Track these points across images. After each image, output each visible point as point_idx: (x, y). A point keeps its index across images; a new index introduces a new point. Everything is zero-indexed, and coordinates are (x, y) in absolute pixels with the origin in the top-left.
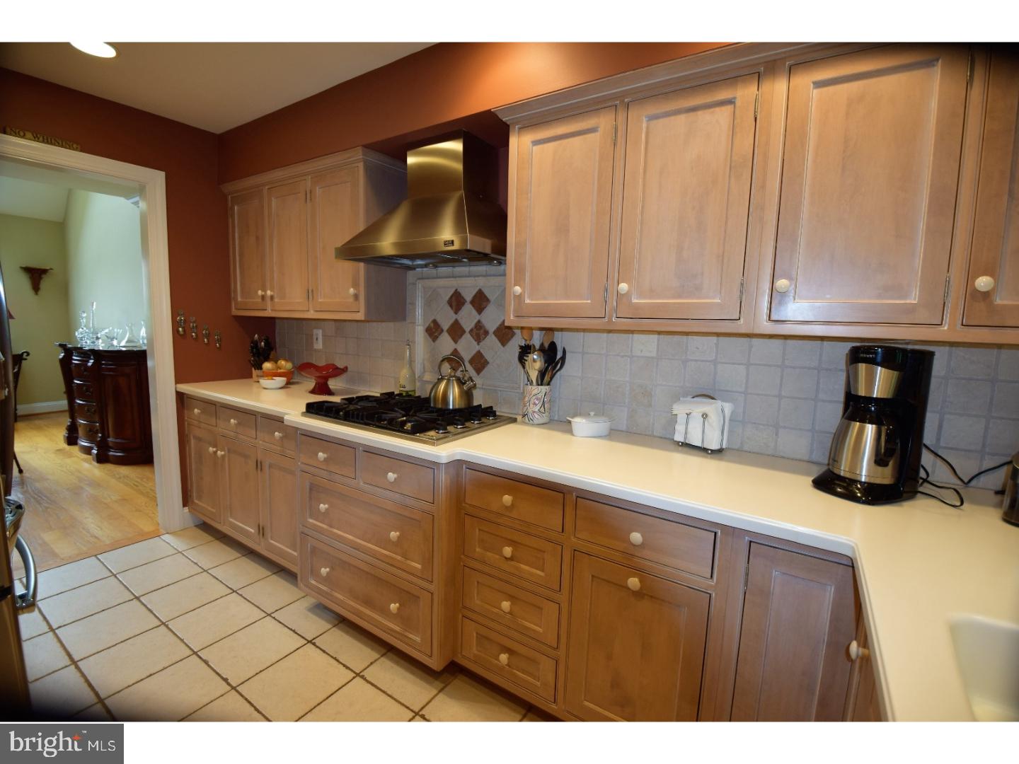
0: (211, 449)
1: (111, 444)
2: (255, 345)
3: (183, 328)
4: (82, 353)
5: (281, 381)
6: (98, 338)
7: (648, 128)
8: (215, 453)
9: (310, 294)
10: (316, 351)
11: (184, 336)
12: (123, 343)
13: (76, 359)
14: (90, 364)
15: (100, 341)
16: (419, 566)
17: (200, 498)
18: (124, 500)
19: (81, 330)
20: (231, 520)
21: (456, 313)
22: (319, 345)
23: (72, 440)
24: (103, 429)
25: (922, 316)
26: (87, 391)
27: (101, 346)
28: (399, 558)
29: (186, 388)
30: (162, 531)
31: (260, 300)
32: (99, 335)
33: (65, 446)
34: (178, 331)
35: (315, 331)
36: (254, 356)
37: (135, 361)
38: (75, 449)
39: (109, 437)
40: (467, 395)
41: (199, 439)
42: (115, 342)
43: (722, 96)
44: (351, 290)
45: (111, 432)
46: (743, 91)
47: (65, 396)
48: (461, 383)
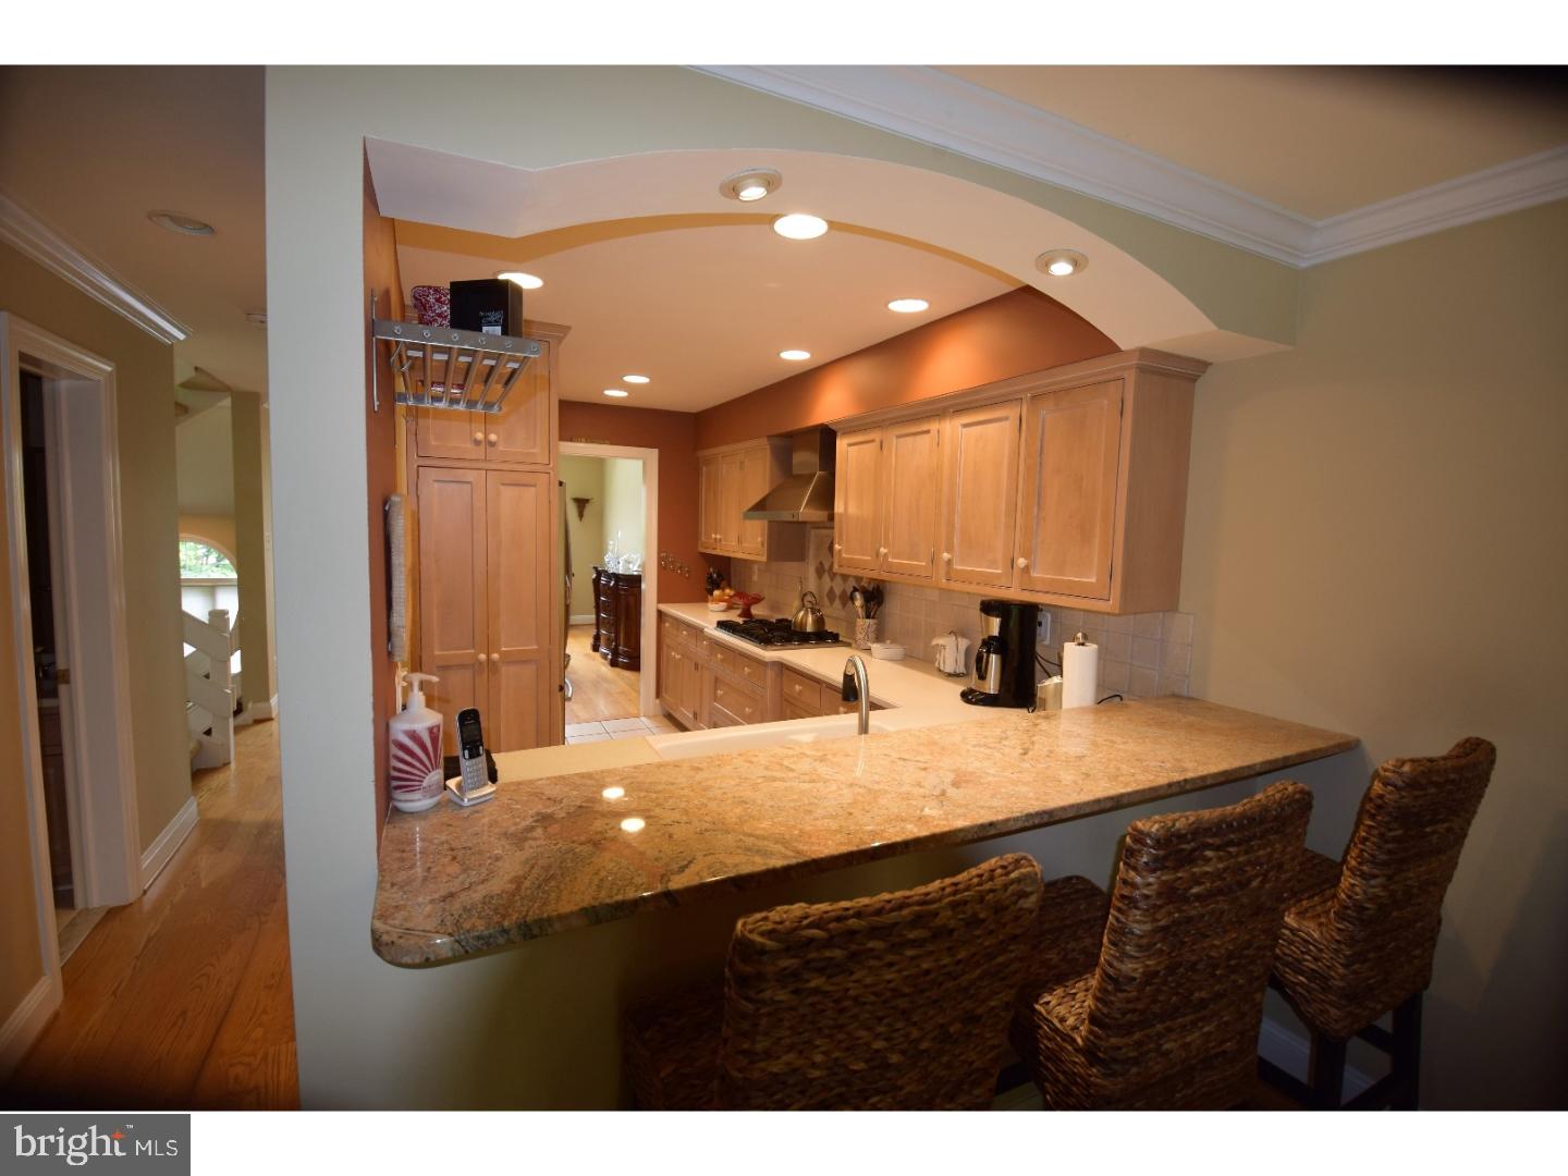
0: (673, 654)
1: (621, 652)
2: (711, 577)
3: (665, 562)
4: (608, 575)
5: (723, 605)
6: (619, 564)
8: (675, 656)
9: (740, 541)
10: (753, 583)
11: (665, 568)
12: (635, 568)
13: (603, 580)
14: (612, 584)
15: (620, 566)
17: (665, 692)
18: (622, 693)
19: (608, 556)
20: (680, 709)
22: (755, 578)
23: (596, 648)
24: (617, 639)
25: (1003, 581)
26: (608, 606)
27: (621, 571)
29: (665, 607)
30: (642, 715)
31: (713, 541)
32: (620, 561)
34: (661, 565)
35: (754, 566)
36: (709, 584)
37: (634, 582)
38: (597, 655)
39: (620, 645)
40: (820, 621)
41: (668, 646)
42: (631, 566)
43: (925, 428)
44: (759, 539)
45: (622, 643)
46: (934, 426)
47: (594, 610)
48: (813, 613)
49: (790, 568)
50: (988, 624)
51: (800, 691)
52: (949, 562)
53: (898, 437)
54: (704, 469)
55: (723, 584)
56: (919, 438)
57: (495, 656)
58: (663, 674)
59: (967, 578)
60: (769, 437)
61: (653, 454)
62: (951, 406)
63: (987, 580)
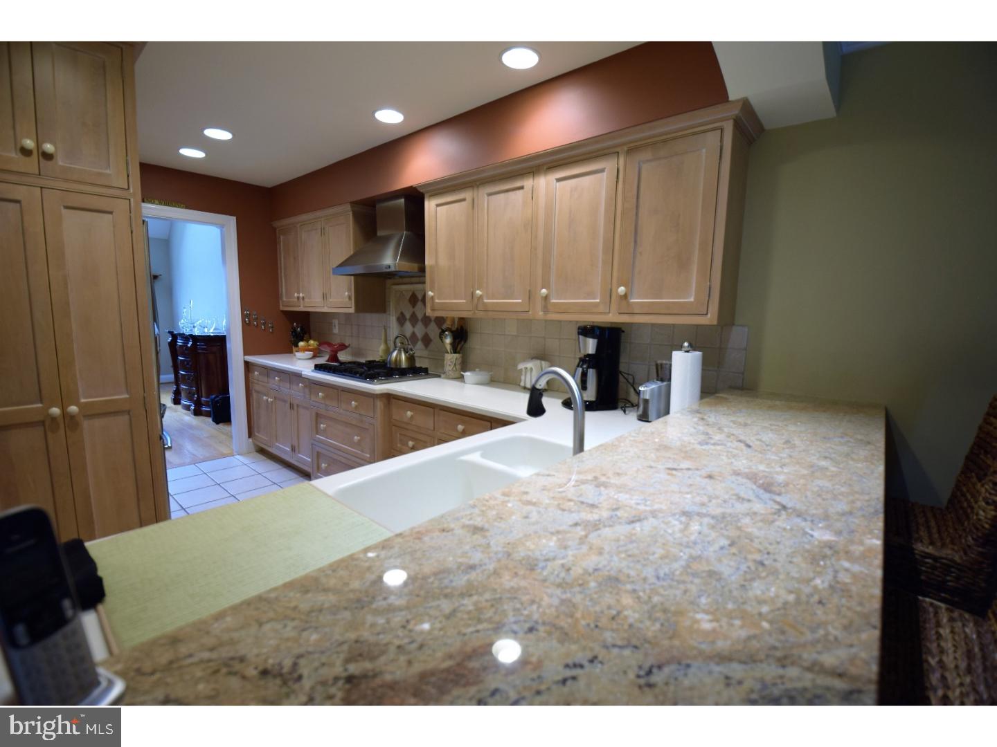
0: (265, 398)
1: (203, 402)
2: (294, 331)
3: (248, 319)
4: (184, 338)
5: (310, 354)
6: (194, 327)
7: (488, 200)
8: (267, 400)
9: (324, 296)
10: (335, 334)
11: (249, 324)
12: (211, 331)
13: (180, 342)
14: (189, 345)
15: (196, 329)
16: (368, 456)
17: (259, 432)
18: (213, 437)
19: (182, 321)
20: (277, 444)
21: (413, 307)
22: (336, 331)
23: (177, 401)
24: (198, 391)
25: (601, 309)
26: (188, 364)
27: (197, 332)
28: (359, 452)
29: (250, 358)
30: (235, 454)
31: (296, 300)
32: (195, 325)
33: (173, 405)
34: (245, 321)
35: (334, 321)
36: (294, 337)
37: (219, 342)
38: (179, 407)
39: (202, 397)
40: (411, 359)
41: (258, 392)
43: (518, 184)
44: (347, 293)
45: (203, 394)
46: (528, 183)
47: (172, 370)
48: (406, 352)
49: (371, 319)
50: (585, 344)
51: (412, 416)
52: (546, 298)
53: (489, 195)
54: (282, 237)
55: (306, 336)
56: (511, 194)
57: (73, 409)
58: (255, 418)
59: (563, 309)
60: (351, 203)
61: (231, 221)
62: (544, 164)
63: (584, 309)
